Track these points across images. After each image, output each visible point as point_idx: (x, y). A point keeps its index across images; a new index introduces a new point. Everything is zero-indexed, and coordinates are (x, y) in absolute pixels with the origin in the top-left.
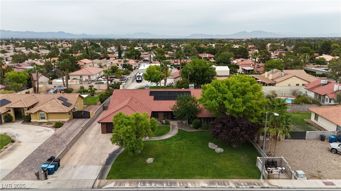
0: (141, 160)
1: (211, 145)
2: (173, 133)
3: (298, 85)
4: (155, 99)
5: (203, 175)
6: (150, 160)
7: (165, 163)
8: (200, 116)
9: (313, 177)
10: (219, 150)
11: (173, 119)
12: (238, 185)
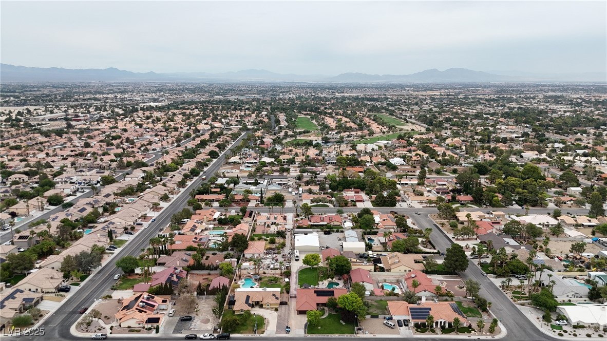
0: (316, 327)
1: (341, 321)
2: (326, 315)
3: (405, 271)
4: (317, 296)
5: (337, 333)
6: (319, 328)
7: (325, 329)
8: (337, 307)
9: (372, 334)
10: (344, 324)
11: (325, 306)
12: (347, 336)
